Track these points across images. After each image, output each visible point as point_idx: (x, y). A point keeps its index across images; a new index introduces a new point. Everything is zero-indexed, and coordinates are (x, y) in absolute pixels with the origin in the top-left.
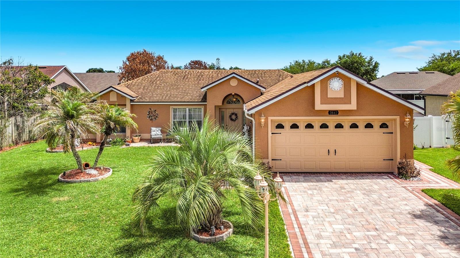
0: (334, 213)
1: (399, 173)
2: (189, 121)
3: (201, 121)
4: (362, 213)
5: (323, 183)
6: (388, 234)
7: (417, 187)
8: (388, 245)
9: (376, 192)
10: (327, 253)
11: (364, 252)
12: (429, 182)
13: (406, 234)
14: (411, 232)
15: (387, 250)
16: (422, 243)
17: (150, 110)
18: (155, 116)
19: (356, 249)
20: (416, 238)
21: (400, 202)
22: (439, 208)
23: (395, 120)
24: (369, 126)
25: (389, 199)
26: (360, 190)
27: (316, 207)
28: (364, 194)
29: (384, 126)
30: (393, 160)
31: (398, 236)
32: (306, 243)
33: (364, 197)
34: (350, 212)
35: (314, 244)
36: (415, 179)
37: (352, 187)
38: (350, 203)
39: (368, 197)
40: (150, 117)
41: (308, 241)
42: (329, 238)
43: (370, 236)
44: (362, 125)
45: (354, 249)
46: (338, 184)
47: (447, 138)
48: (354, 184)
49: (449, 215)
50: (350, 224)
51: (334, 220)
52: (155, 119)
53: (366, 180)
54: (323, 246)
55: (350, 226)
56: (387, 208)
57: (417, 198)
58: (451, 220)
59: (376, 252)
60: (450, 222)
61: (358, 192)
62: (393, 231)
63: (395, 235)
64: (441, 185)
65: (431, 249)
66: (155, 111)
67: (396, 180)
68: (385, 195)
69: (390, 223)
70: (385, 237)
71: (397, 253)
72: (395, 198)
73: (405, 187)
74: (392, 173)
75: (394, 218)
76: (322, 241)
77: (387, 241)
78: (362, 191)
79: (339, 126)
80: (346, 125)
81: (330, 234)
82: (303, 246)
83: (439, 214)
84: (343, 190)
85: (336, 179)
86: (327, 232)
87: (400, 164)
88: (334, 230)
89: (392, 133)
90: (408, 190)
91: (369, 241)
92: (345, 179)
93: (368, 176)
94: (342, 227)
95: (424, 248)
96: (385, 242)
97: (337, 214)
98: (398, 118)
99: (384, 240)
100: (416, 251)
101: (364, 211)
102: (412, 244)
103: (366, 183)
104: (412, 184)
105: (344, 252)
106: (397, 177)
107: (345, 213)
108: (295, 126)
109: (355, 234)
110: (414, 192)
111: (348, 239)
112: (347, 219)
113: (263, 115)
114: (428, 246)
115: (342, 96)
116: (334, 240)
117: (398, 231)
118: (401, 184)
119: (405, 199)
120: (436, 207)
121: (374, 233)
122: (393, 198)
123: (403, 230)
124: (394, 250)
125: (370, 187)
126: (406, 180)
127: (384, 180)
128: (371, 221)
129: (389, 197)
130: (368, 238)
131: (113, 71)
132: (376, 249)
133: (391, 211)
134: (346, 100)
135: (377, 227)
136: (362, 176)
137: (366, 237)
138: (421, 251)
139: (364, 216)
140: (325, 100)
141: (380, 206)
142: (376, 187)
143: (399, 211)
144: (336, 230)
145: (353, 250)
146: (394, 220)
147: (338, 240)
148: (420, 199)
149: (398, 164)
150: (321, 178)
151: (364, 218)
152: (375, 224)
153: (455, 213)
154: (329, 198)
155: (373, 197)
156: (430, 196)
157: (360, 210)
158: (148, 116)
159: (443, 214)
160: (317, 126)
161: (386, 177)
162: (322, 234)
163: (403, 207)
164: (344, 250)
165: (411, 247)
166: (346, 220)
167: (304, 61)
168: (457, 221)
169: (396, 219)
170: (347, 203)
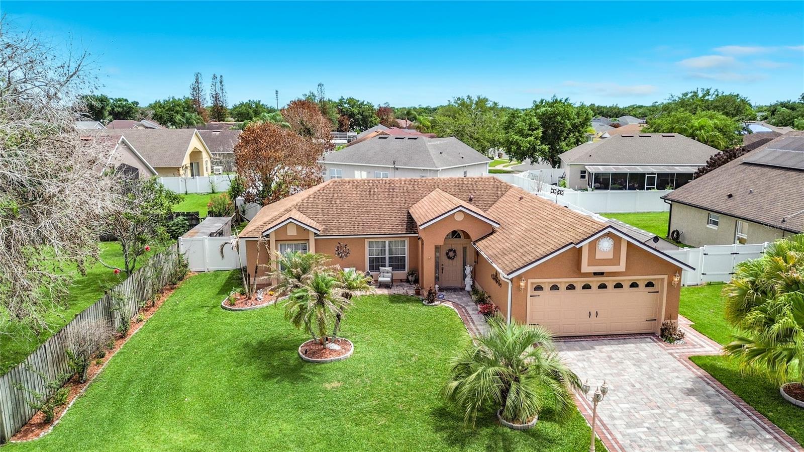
0: (614, 390)
1: (662, 335)
2: (389, 257)
3: (405, 257)
4: (640, 389)
5: (588, 351)
6: (670, 412)
7: (683, 353)
8: (673, 422)
9: (645, 362)
10: (625, 433)
11: (656, 431)
12: (694, 346)
13: (685, 411)
14: (689, 408)
15: (673, 428)
16: (700, 419)
17: (339, 245)
18: (346, 252)
19: (648, 428)
20: (694, 414)
21: (671, 374)
22: (708, 380)
23: (663, 279)
24: (634, 285)
25: (660, 371)
26: (629, 360)
27: (595, 383)
28: (634, 365)
29: (650, 284)
30: (656, 320)
31: (679, 413)
32: (604, 425)
33: (637, 369)
34: (629, 389)
35: (611, 425)
36: (680, 342)
37: (620, 355)
38: (626, 377)
39: (639, 369)
40: (339, 254)
41: (605, 422)
42: (620, 418)
43: (655, 415)
44: (626, 285)
45: (646, 428)
46: (604, 352)
47: (703, 274)
48: (620, 351)
49: (718, 388)
50: (633, 403)
51: (618, 398)
52: (346, 256)
53: (630, 345)
54: (619, 427)
55: (635, 405)
56: (661, 382)
57: (685, 367)
58: (721, 394)
59: (665, 430)
60: (720, 396)
61: (628, 362)
62: (673, 408)
63: (676, 412)
64: (706, 350)
65: (708, 425)
66: (346, 245)
67: (660, 343)
68: (655, 365)
69: (668, 400)
70: (669, 415)
71: (682, 430)
72: (666, 369)
73: (671, 354)
74: (653, 334)
75: (670, 394)
76: (616, 422)
77: (671, 419)
78: (632, 361)
79: (603, 286)
80: (610, 286)
81: (620, 415)
82: (602, 427)
83: (709, 388)
84: (612, 361)
85: (599, 345)
86: (616, 412)
87: (663, 325)
88: (622, 410)
89: (658, 292)
90: (675, 357)
91: (656, 420)
92: (608, 344)
93: (630, 339)
94: (627, 406)
95: (702, 424)
96: (670, 420)
97: (618, 390)
98: (666, 277)
99: (669, 418)
100: (697, 427)
101: (641, 387)
102: (692, 421)
103: (630, 348)
104: (678, 349)
105: (639, 432)
106: (660, 340)
107: (625, 390)
108: (555, 287)
109: (641, 413)
110: (682, 360)
111: (637, 418)
112: (628, 396)
113: (523, 279)
114: (705, 421)
115: (611, 257)
116: (627, 421)
117: (677, 408)
118: (667, 349)
119: (675, 370)
120: (706, 379)
121: (657, 411)
122: (664, 369)
123: (682, 407)
124: (679, 427)
125: (637, 355)
126: (671, 343)
127: (648, 344)
128: (651, 398)
129: (660, 369)
130: (654, 416)
131: (124, 98)
132: (664, 427)
133: (666, 385)
134: (615, 261)
135: (659, 405)
136: (625, 339)
137: (652, 415)
138: (701, 427)
139: (643, 392)
140: (593, 261)
141: (654, 380)
142: (643, 355)
143: (673, 385)
144: (625, 410)
145: (646, 430)
146: (671, 396)
147: (630, 420)
148: (689, 369)
149: (661, 325)
150: (584, 343)
151: (644, 395)
152: (656, 401)
153: (724, 386)
154: (603, 372)
155: (644, 369)
156: (698, 365)
157: (638, 386)
158: (337, 253)
159: (713, 387)
160: (579, 287)
161: (649, 340)
162: (613, 414)
163: (675, 380)
164: (639, 430)
165: (692, 424)
166: (629, 398)
167: (469, 97)
168: (727, 395)
169: (672, 395)
170: (622, 377)
